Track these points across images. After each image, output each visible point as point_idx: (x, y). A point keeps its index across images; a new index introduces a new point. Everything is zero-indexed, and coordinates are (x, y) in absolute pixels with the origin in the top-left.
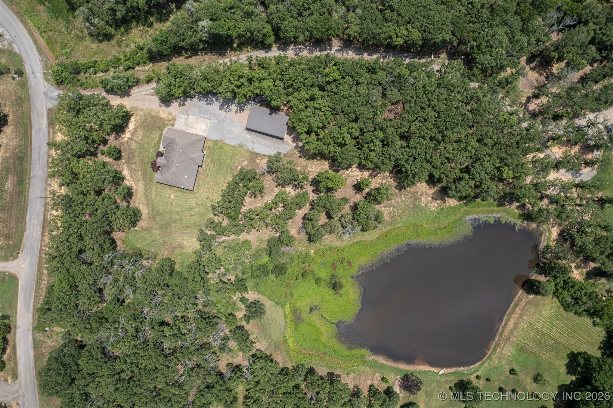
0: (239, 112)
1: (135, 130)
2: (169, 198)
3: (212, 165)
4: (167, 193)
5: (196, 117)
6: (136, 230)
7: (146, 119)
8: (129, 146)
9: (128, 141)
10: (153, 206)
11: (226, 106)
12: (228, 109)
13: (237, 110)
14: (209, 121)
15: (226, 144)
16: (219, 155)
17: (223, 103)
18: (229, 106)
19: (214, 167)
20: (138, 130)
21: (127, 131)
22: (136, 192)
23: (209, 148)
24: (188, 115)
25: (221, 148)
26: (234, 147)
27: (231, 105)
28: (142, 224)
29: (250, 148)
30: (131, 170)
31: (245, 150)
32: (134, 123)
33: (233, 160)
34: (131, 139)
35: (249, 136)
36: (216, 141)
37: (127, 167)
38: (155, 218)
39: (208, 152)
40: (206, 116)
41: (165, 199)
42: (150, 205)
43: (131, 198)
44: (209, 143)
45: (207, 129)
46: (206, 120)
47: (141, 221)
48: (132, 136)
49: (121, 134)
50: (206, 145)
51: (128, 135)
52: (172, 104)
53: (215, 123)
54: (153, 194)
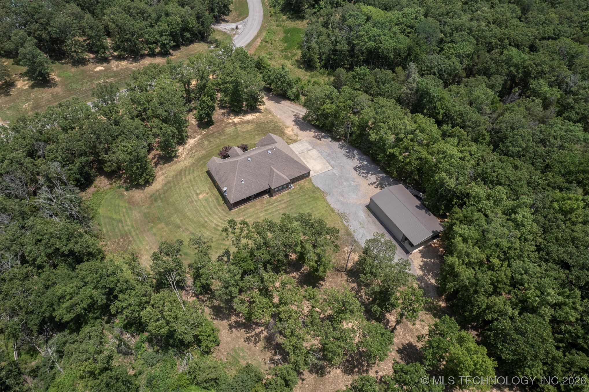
0: (374, 185)
1: (248, 122)
2: (197, 194)
3: (284, 206)
4: (202, 189)
5: (320, 155)
6: (123, 195)
7: (268, 123)
8: (225, 127)
9: (229, 123)
10: (170, 188)
11: (365, 171)
12: (364, 175)
13: (374, 183)
14: (330, 168)
15: (325, 200)
16: (304, 204)
17: (363, 166)
18: (368, 173)
19: (284, 208)
20: (250, 124)
21: (240, 117)
22: (176, 163)
23: (301, 188)
24: (314, 148)
25: (316, 199)
26: (333, 210)
27: (372, 174)
28: (137, 194)
29: (351, 228)
30: (200, 144)
31: (343, 224)
32: (255, 117)
34: (234, 124)
35: (363, 215)
36: (318, 189)
37: (200, 139)
38: (156, 200)
39: (295, 190)
40: (332, 162)
41: (193, 192)
42: (169, 185)
43: (164, 163)
44: (307, 183)
45: (320, 172)
46: (328, 165)
47: (140, 191)
48: (240, 123)
49: (232, 115)
50: (302, 182)
51: (236, 120)
52: (308, 131)
53: (335, 174)
54: (188, 178)
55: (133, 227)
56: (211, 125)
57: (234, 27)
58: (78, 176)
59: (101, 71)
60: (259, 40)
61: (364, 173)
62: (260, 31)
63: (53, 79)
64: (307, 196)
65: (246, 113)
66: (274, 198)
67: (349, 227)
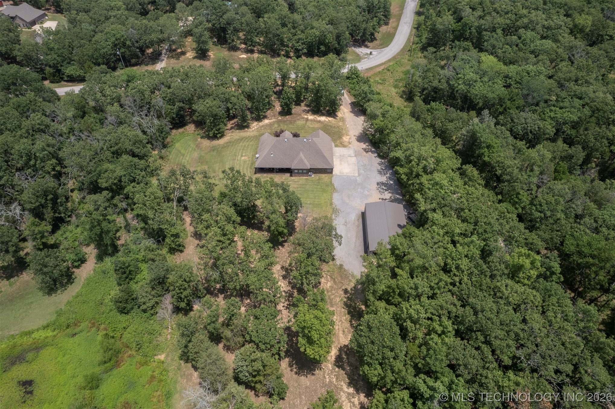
0: (384, 201)
1: (320, 121)
2: (242, 156)
4: (248, 154)
5: (356, 163)
6: (197, 140)
7: (334, 127)
8: (298, 120)
9: (304, 118)
10: (229, 146)
11: (385, 188)
12: (382, 190)
13: (386, 199)
14: (357, 175)
15: (332, 195)
16: (313, 191)
17: (387, 184)
18: (386, 190)
19: (295, 188)
20: (319, 124)
21: (315, 116)
22: (245, 132)
23: (319, 179)
24: (356, 156)
25: (324, 191)
26: (331, 204)
27: (390, 193)
28: (206, 143)
30: (271, 125)
31: (331, 217)
32: (326, 120)
33: (311, 206)
34: (307, 120)
35: (354, 217)
36: (333, 185)
37: (274, 122)
38: (213, 151)
39: (314, 179)
40: (362, 172)
41: (240, 154)
42: (230, 144)
43: (237, 129)
44: (327, 178)
45: (345, 174)
46: (357, 172)
47: (209, 141)
48: (311, 120)
49: (310, 113)
50: (323, 176)
51: (311, 117)
52: (362, 143)
53: (357, 180)
54: (245, 143)
55: (188, 161)
56: (289, 115)
57: (369, 53)
58: (174, 116)
59: (243, 58)
60: (382, 67)
61: (383, 189)
62: (389, 61)
63: (210, 56)
64: (319, 187)
65: (323, 115)
66: (293, 178)
67: (334, 221)
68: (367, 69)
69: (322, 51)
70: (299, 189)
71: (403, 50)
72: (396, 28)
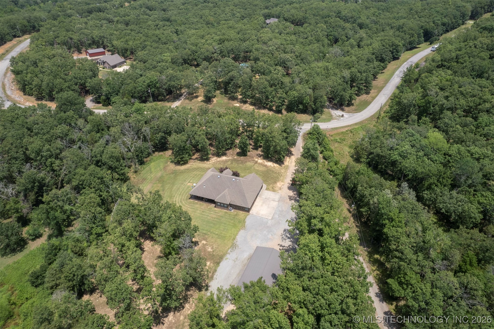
0: (281, 248)
1: (266, 166)
2: (189, 182)
3: (214, 216)
5: (276, 207)
6: (167, 163)
7: (276, 173)
8: (249, 161)
9: (254, 161)
10: (185, 172)
11: (288, 236)
12: (285, 237)
13: (284, 246)
14: (270, 218)
15: (239, 231)
16: (225, 224)
17: (293, 232)
18: (289, 238)
19: (212, 218)
20: (265, 168)
21: (264, 161)
22: (204, 163)
23: (236, 215)
24: (279, 201)
25: (235, 226)
26: (234, 239)
27: (291, 241)
28: (172, 166)
29: (228, 256)
30: (226, 161)
31: (228, 250)
32: (272, 165)
33: (217, 236)
34: (256, 162)
36: (245, 223)
37: (229, 160)
38: (173, 173)
39: (232, 213)
40: (277, 216)
41: (189, 180)
42: (187, 171)
43: (199, 160)
44: (243, 215)
45: (260, 215)
46: (272, 215)
47: (174, 165)
48: (259, 164)
49: (262, 157)
50: (241, 212)
51: (260, 161)
52: (291, 191)
53: (267, 223)
54: (198, 172)
55: (152, 178)
56: (244, 156)
57: (341, 115)
58: (157, 142)
59: (236, 106)
60: (347, 129)
61: (287, 236)
62: (356, 124)
63: (213, 101)
64: (233, 221)
65: (271, 160)
66: (216, 209)
67: (228, 255)
68: (332, 129)
69: (300, 109)
70: (216, 220)
71: (372, 117)
72: (374, 98)
